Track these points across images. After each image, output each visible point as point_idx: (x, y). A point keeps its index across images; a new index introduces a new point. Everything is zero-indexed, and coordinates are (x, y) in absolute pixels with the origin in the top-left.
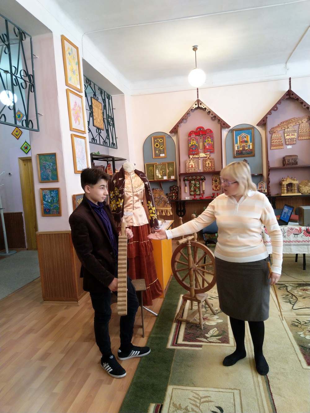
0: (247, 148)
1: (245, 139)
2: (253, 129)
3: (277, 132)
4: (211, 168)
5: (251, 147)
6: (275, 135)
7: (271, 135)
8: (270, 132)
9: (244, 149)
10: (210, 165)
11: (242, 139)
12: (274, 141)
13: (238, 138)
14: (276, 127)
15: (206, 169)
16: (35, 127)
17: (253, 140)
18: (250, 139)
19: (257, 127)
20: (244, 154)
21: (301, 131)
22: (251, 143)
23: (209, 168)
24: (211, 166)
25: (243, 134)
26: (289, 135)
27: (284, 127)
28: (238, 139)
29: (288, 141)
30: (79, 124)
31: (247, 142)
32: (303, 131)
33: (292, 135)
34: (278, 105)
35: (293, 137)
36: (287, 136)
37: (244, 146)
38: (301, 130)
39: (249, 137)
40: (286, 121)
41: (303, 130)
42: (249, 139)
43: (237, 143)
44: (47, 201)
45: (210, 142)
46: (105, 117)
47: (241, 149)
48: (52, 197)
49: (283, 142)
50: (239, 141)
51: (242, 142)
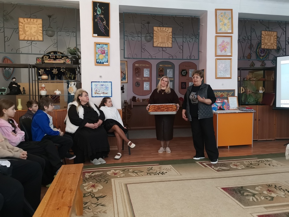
46: (282, 40)
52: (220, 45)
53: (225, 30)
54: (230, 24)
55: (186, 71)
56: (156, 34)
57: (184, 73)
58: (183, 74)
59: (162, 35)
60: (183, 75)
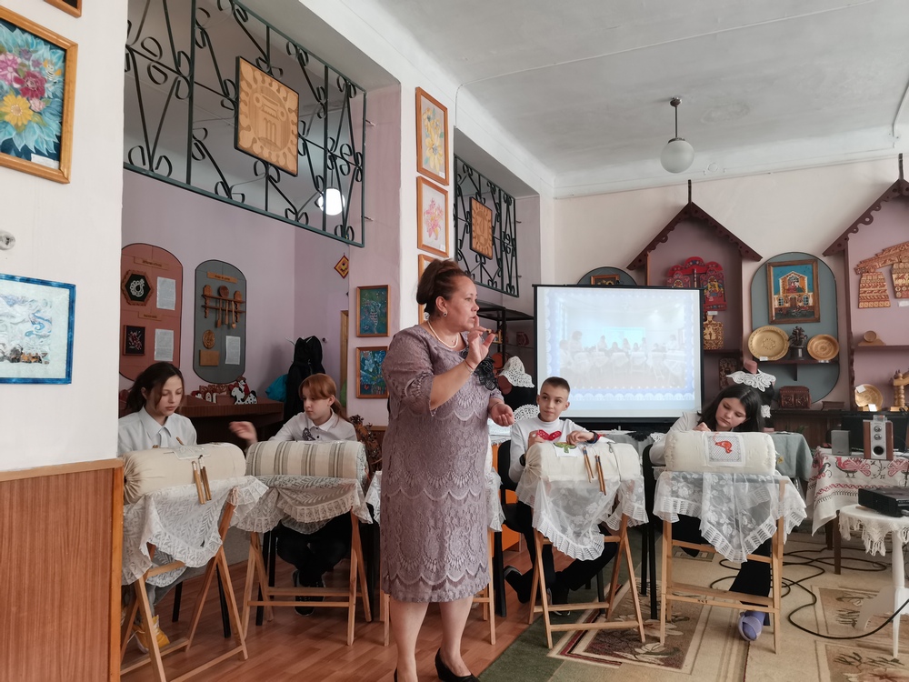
0: (801, 304)
1: (797, 284)
2: (814, 264)
3: (872, 270)
4: (717, 344)
5: (811, 302)
6: (869, 277)
7: (859, 276)
8: (856, 270)
9: (794, 306)
10: (714, 337)
11: (790, 285)
12: (865, 289)
13: (781, 281)
14: (871, 260)
16: (358, 239)
17: (814, 287)
18: (809, 285)
19: (825, 259)
20: (794, 316)
22: (811, 294)
23: (712, 344)
24: (717, 339)
25: (793, 274)
26: (902, 277)
27: (891, 260)
28: (781, 284)
29: (901, 291)
30: (436, 239)
31: (801, 290)
34: (873, 213)
36: (898, 278)
37: (793, 300)
39: (806, 279)
40: (894, 247)
42: (806, 284)
43: (777, 292)
44: (367, 371)
45: (717, 289)
46: (497, 234)
47: (787, 305)
48: (376, 362)
49: (889, 292)
50: (784, 288)
51: (789, 290)
52: (428, 213)
53: (435, 166)
54: (442, 152)
55: (146, 283)
56: (247, 94)
57: (138, 288)
58: (134, 293)
59: (266, 109)
60: (134, 298)
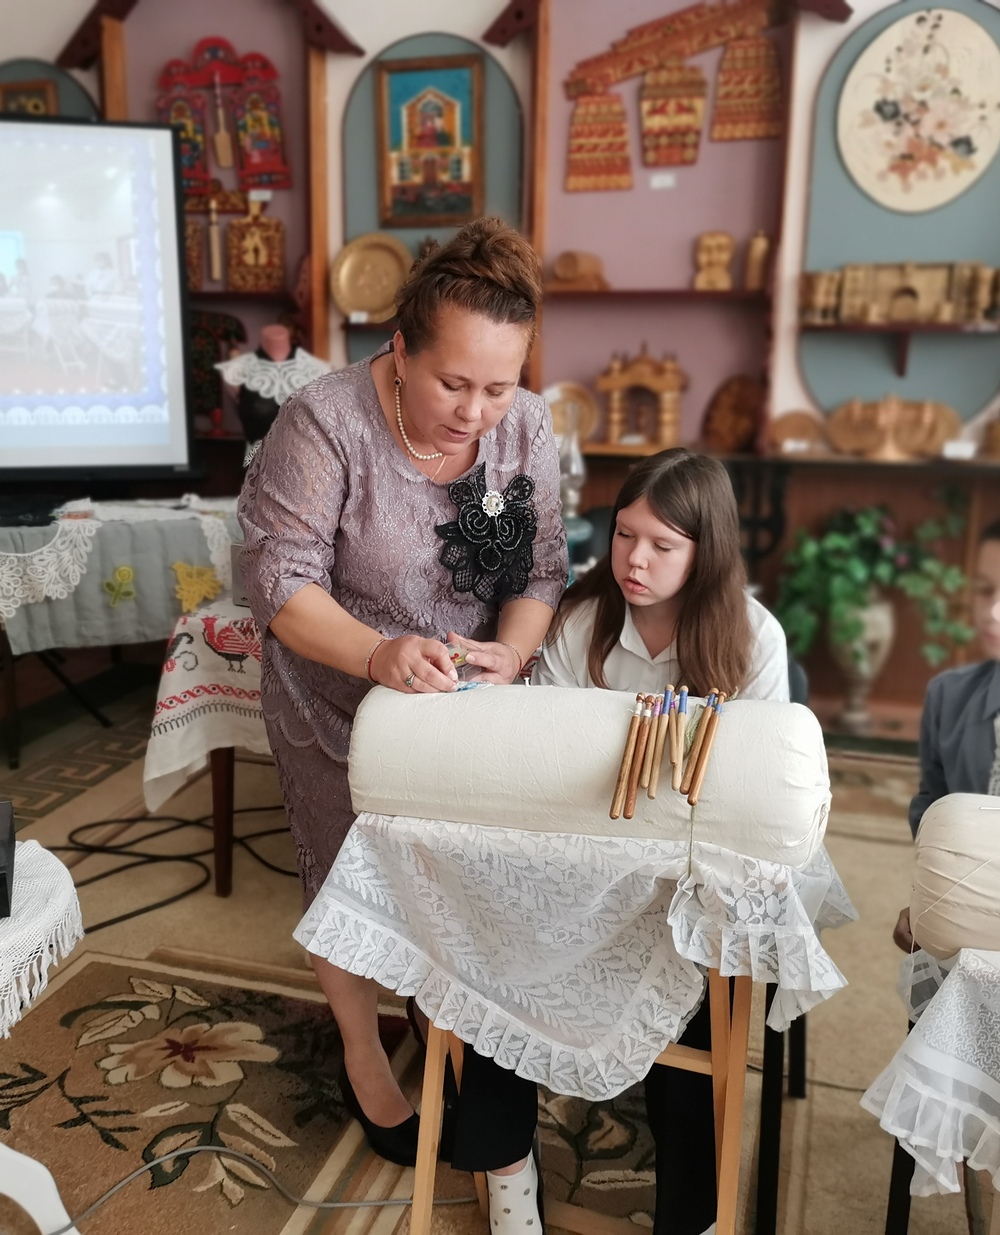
0: (445, 177)
1: (439, 123)
2: (475, 65)
3: (600, 89)
4: (269, 277)
5: (467, 172)
6: (593, 109)
7: (572, 104)
9: (431, 182)
10: (263, 259)
11: (423, 123)
13: (404, 112)
14: (598, 61)
15: (243, 278)
17: (476, 132)
18: (465, 125)
20: (429, 210)
21: (730, 88)
22: (466, 150)
23: (257, 277)
24: (270, 263)
25: (430, 93)
26: (663, 110)
27: (643, 62)
28: (404, 119)
29: (657, 148)
31: (443, 139)
32: (740, 88)
33: (681, 109)
35: (684, 120)
36: (654, 112)
37: (430, 165)
38: (726, 83)
39: (458, 108)
40: (651, 24)
41: (741, 82)
42: (458, 122)
43: (397, 145)
45: (267, 130)
47: (417, 179)
49: (633, 151)
50: (411, 131)
51: (422, 139)
